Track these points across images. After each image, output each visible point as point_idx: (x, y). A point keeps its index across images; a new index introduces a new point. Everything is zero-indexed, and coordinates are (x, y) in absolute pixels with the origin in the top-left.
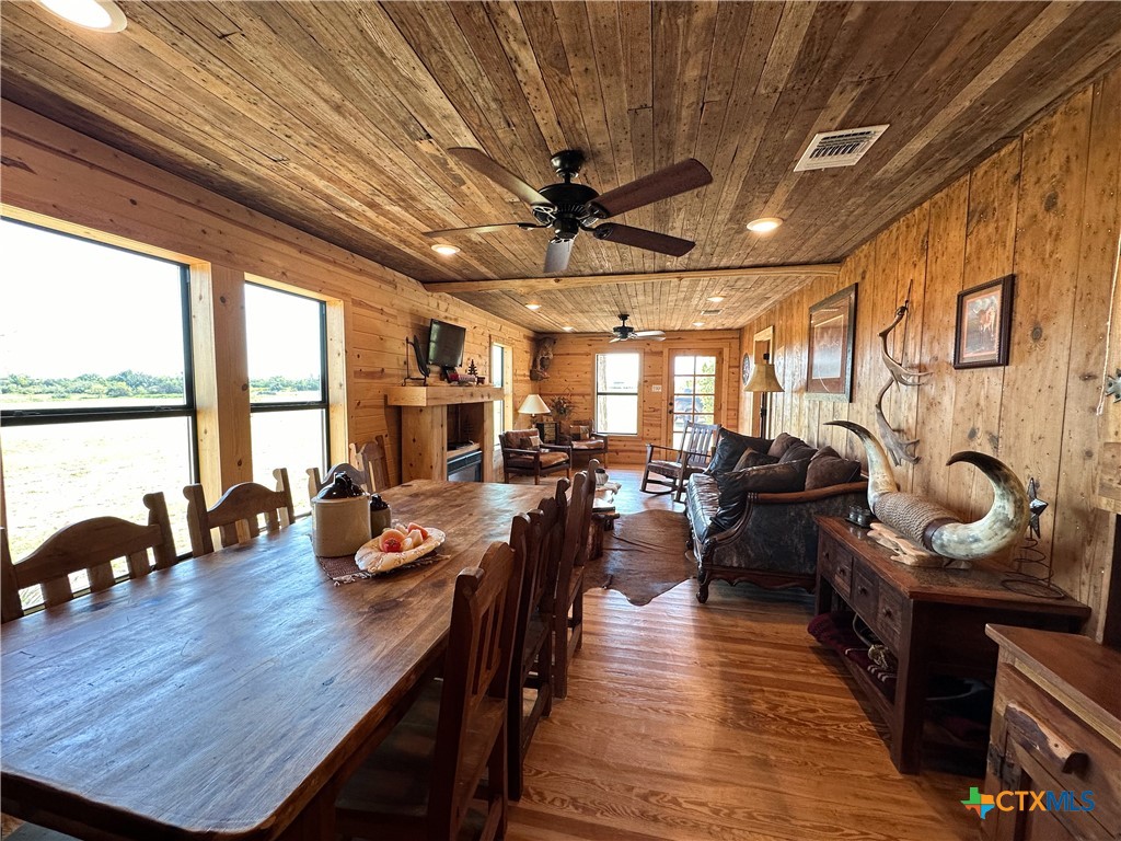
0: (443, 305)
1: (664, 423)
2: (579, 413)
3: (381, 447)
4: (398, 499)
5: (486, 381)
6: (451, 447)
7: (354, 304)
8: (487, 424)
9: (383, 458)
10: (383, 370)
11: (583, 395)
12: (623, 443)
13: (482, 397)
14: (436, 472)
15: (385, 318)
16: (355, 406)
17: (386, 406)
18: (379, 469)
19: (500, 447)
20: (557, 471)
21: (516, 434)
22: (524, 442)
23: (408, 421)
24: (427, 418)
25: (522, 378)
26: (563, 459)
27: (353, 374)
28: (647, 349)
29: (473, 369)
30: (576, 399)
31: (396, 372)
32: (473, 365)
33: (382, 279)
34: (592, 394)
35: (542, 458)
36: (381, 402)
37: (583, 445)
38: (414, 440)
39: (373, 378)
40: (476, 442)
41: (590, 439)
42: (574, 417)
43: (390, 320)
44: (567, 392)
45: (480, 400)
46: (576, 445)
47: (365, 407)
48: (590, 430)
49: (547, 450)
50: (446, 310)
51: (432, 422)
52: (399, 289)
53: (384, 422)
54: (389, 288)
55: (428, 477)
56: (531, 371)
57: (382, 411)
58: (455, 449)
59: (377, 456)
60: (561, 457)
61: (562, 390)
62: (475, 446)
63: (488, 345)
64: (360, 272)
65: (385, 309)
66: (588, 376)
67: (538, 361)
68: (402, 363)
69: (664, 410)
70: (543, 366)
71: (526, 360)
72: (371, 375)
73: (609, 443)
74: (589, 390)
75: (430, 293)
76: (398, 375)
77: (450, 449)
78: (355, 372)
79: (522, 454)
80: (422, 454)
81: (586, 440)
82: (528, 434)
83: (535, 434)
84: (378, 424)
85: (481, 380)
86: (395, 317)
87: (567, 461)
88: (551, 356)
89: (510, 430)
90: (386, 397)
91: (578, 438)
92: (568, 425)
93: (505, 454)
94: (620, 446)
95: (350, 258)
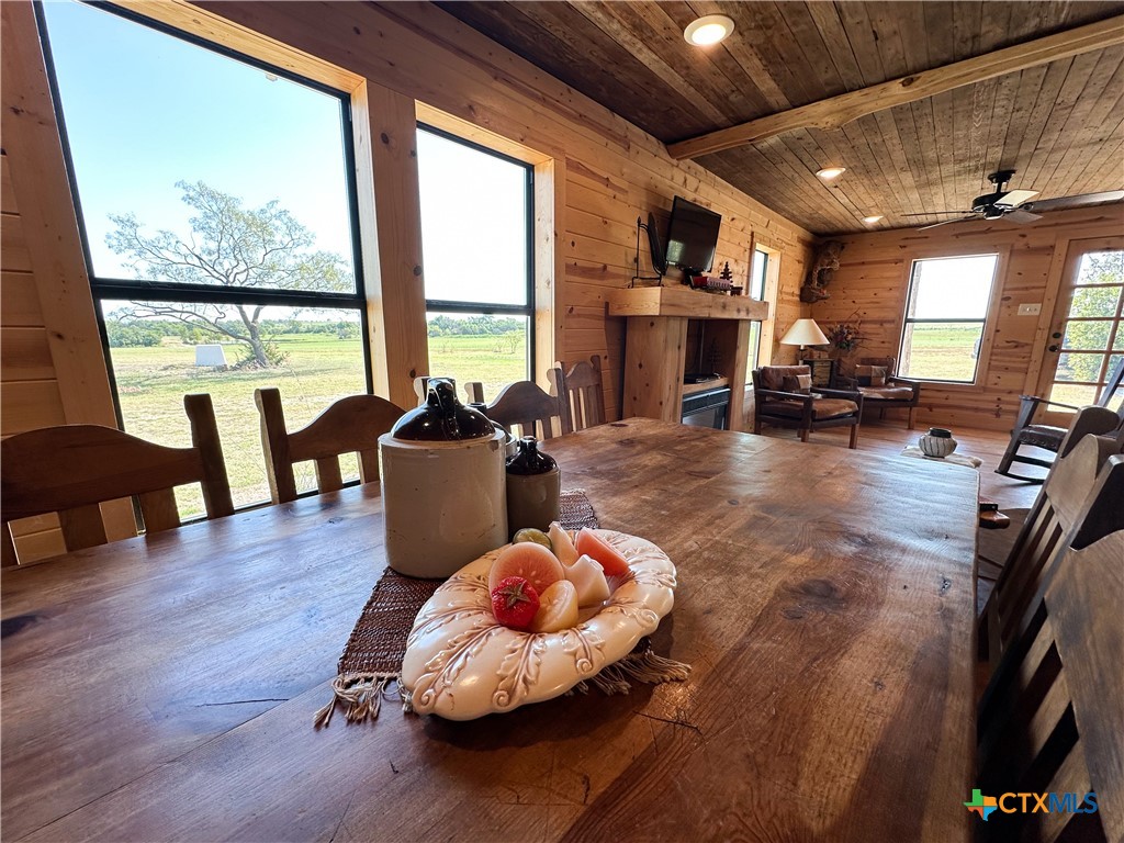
0: (692, 182)
1: (1034, 367)
2: (872, 348)
3: (597, 371)
4: (601, 445)
5: (743, 292)
6: (689, 380)
7: (571, 168)
8: (740, 353)
9: (599, 386)
10: (605, 267)
11: (881, 323)
12: (945, 395)
13: (739, 311)
14: (667, 409)
15: (610, 192)
16: (566, 313)
17: (608, 318)
18: (593, 399)
19: (752, 387)
20: (837, 425)
21: (777, 370)
22: (789, 381)
23: (635, 338)
24: (659, 334)
25: (791, 298)
26: (848, 410)
27: (567, 269)
28: (1020, 244)
29: (726, 274)
30: (868, 328)
31: (622, 271)
32: (727, 269)
33: (608, 133)
34: (895, 323)
35: (815, 406)
36: (601, 311)
37: (876, 394)
38: (640, 366)
39: (592, 277)
40: (723, 375)
41: (886, 385)
42: (862, 353)
43: (618, 195)
44: (855, 317)
45: (735, 316)
46: (863, 391)
47: (579, 315)
48: (888, 372)
49: (819, 396)
50: (696, 190)
51: (666, 341)
52: (632, 152)
53: (604, 337)
54: (619, 149)
55: (656, 416)
56: (802, 290)
57: (602, 324)
58: (694, 382)
59: (592, 382)
60: (846, 407)
61: (845, 315)
62: (720, 382)
63: (748, 246)
64: (581, 119)
65: (613, 180)
66: (895, 293)
67: (815, 274)
68: (631, 260)
69: (1039, 345)
70: (821, 281)
71: (797, 272)
72: (588, 272)
73: (922, 393)
74: (891, 315)
75: (675, 162)
76: (625, 277)
77: (687, 381)
78: (567, 266)
79: (783, 398)
80: (650, 385)
81: (880, 386)
82: (795, 372)
83: (804, 372)
84: (596, 340)
85: (736, 291)
86: (624, 191)
87: (855, 414)
88: (837, 266)
89: (768, 365)
90: (607, 304)
91: (867, 382)
92: (852, 363)
93: (759, 396)
94: (939, 398)
95: (565, 92)
